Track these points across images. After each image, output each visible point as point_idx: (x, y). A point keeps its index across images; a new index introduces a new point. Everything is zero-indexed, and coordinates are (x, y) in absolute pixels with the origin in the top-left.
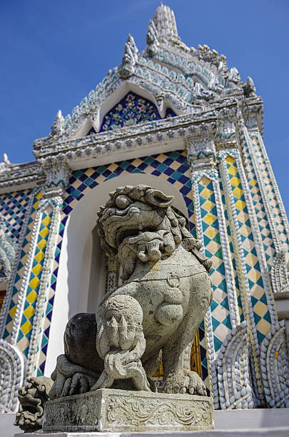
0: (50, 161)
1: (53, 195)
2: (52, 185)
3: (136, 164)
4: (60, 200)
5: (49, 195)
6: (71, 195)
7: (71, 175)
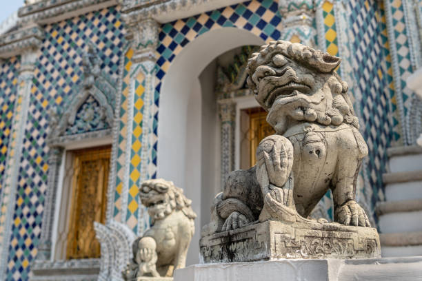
0: (134, 17)
1: (142, 59)
2: (141, 47)
3: (228, 14)
4: (150, 65)
5: (138, 59)
6: (163, 55)
7: (160, 30)
